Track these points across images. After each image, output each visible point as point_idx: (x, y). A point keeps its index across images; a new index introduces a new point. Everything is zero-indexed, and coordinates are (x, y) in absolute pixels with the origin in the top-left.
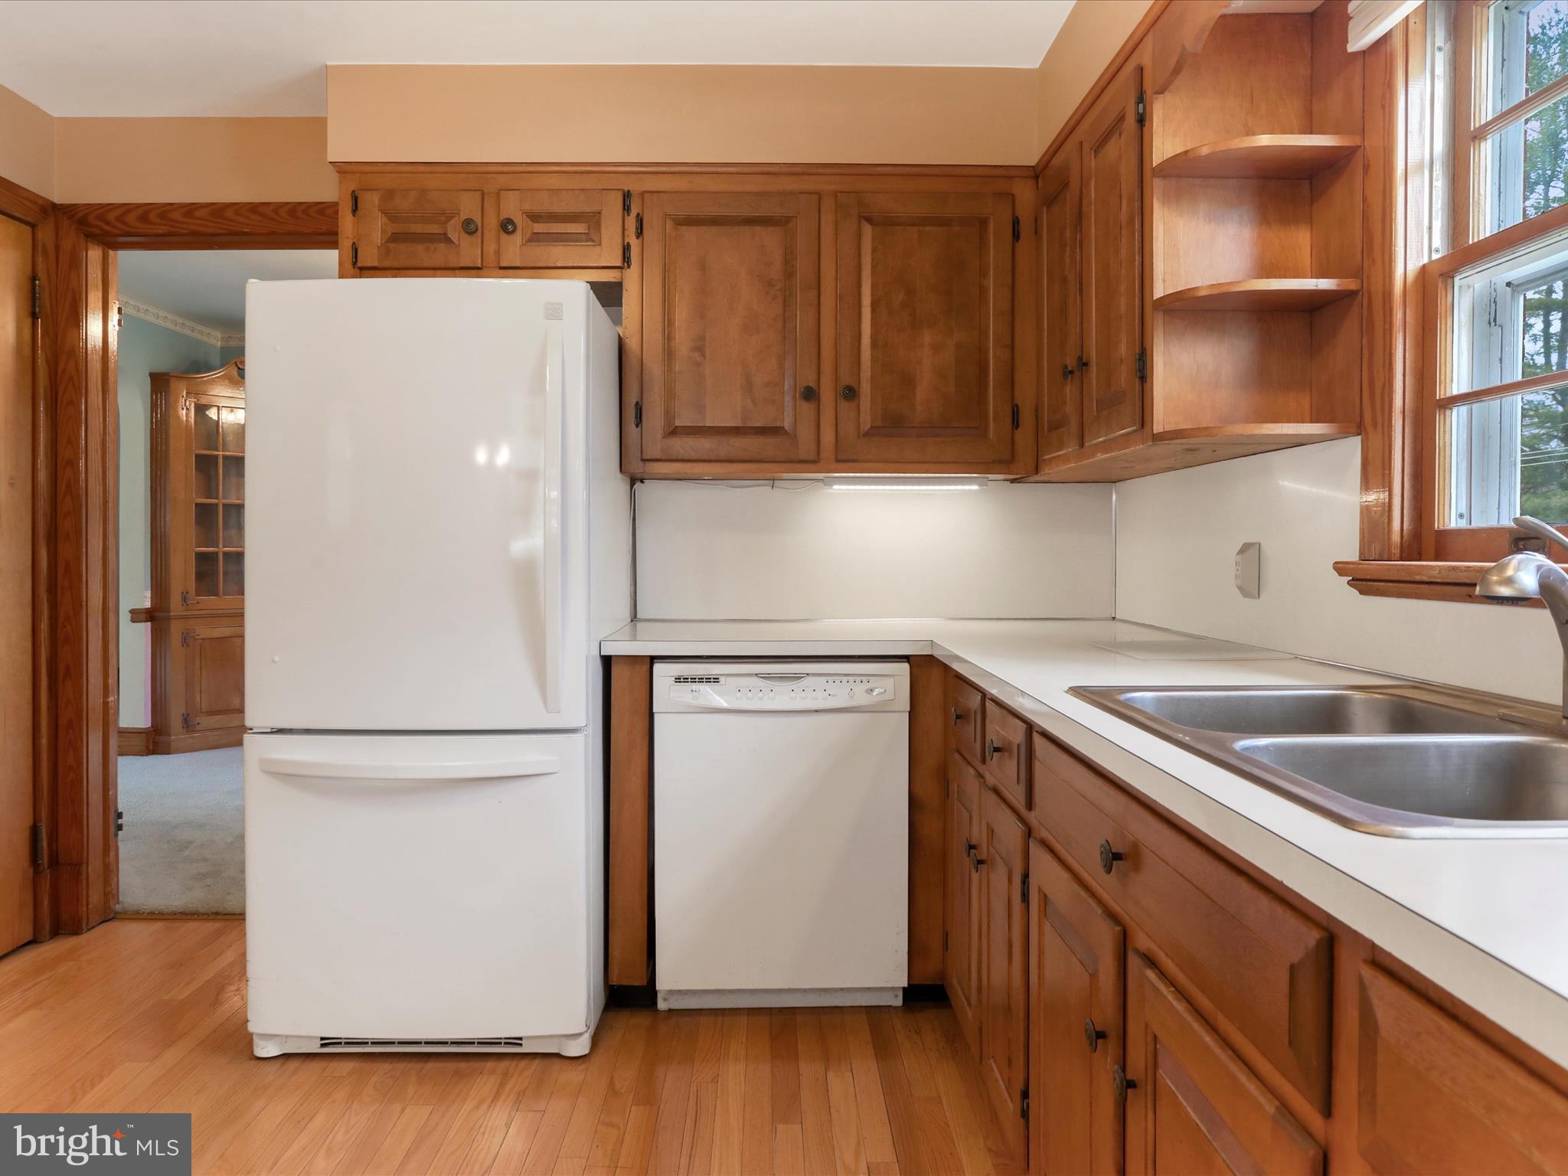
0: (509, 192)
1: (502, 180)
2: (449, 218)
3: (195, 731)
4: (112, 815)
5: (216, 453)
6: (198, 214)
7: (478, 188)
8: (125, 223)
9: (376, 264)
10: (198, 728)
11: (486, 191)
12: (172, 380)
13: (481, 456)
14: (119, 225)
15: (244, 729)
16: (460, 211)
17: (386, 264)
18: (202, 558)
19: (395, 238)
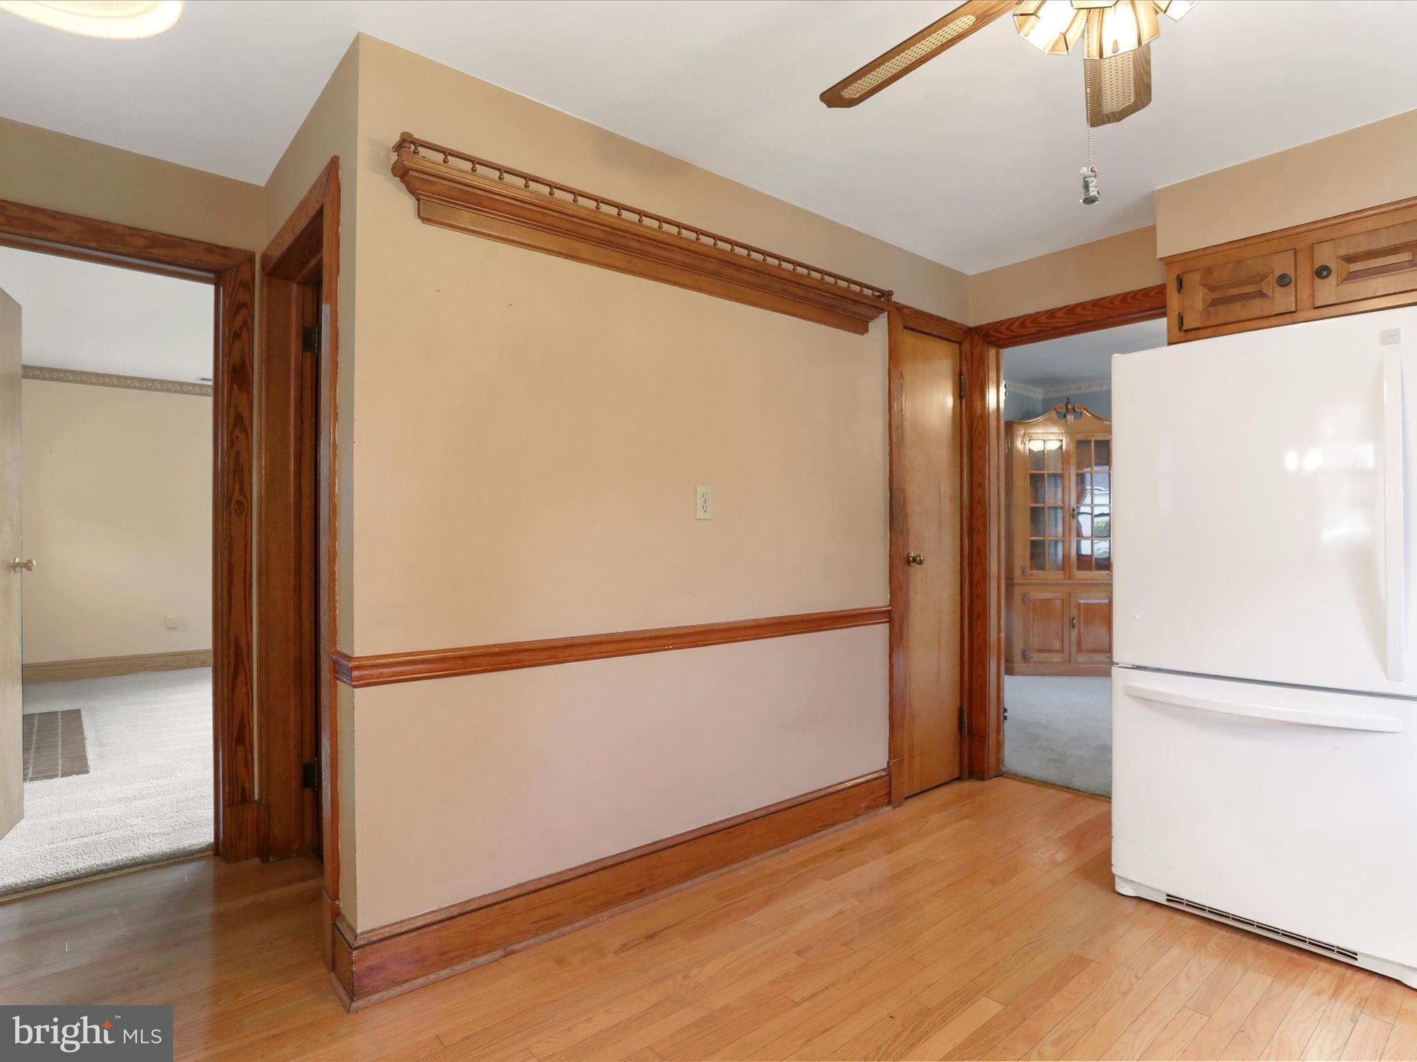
0: (1322, 244)
1: (1314, 237)
2: (1264, 277)
3: (1029, 662)
4: (1002, 710)
5: (1043, 472)
6: (1057, 315)
7: (1290, 248)
8: (1012, 331)
9: (1198, 325)
10: (1032, 660)
11: (1298, 248)
12: (1015, 425)
13: (1291, 461)
14: (1009, 333)
15: (1112, 663)
16: (1274, 270)
17: (1207, 323)
18: (1034, 544)
19: (1214, 303)
